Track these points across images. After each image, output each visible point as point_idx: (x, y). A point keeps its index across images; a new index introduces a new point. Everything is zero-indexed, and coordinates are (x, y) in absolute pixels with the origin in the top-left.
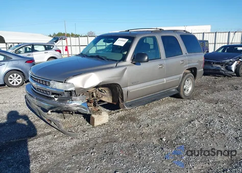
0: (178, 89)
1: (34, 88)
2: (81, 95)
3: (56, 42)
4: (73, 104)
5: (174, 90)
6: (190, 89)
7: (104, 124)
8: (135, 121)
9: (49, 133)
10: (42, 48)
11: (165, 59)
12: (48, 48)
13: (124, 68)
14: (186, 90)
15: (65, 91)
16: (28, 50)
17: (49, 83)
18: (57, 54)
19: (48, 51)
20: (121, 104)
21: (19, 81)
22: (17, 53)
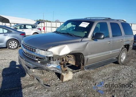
0: (117, 58)
1: (24, 53)
2: (57, 60)
3: (38, 24)
4: (51, 66)
5: (115, 59)
6: (124, 58)
7: (70, 80)
8: (91, 79)
9: (32, 85)
10: (30, 27)
11: (112, 38)
12: (34, 27)
13: (87, 42)
14: (122, 59)
15: (46, 57)
16: (22, 28)
17: (35, 50)
18: (38, 31)
19: (34, 29)
20: (82, 67)
21: (15, 46)
22: (15, 29)
